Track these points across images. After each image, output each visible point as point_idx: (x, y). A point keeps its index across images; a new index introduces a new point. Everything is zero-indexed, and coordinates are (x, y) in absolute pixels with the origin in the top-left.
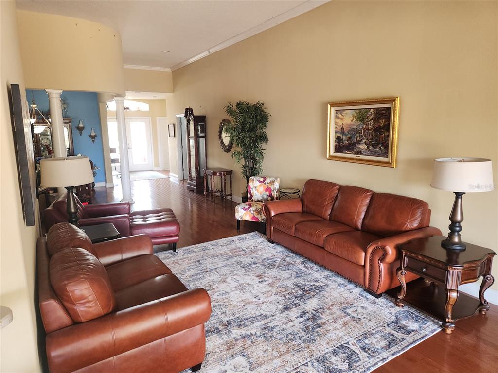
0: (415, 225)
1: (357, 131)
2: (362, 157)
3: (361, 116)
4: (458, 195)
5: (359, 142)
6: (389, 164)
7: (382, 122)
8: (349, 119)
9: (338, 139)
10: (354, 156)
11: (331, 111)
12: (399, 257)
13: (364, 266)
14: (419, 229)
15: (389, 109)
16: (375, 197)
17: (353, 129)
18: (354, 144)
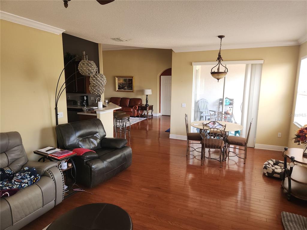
0: (140, 103)
1: (124, 84)
2: (126, 90)
3: (125, 80)
4: (147, 95)
5: (125, 87)
6: (133, 92)
7: (130, 82)
8: (122, 81)
9: (119, 86)
10: (124, 90)
11: (117, 79)
12: (139, 108)
13: (132, 112)
14: (140, 104)
15: (132, 79)
16: (131, 99)
17: (123, 83)
18: (124, 87)
